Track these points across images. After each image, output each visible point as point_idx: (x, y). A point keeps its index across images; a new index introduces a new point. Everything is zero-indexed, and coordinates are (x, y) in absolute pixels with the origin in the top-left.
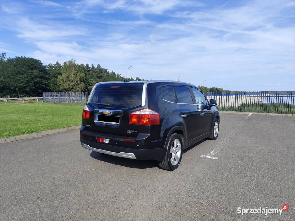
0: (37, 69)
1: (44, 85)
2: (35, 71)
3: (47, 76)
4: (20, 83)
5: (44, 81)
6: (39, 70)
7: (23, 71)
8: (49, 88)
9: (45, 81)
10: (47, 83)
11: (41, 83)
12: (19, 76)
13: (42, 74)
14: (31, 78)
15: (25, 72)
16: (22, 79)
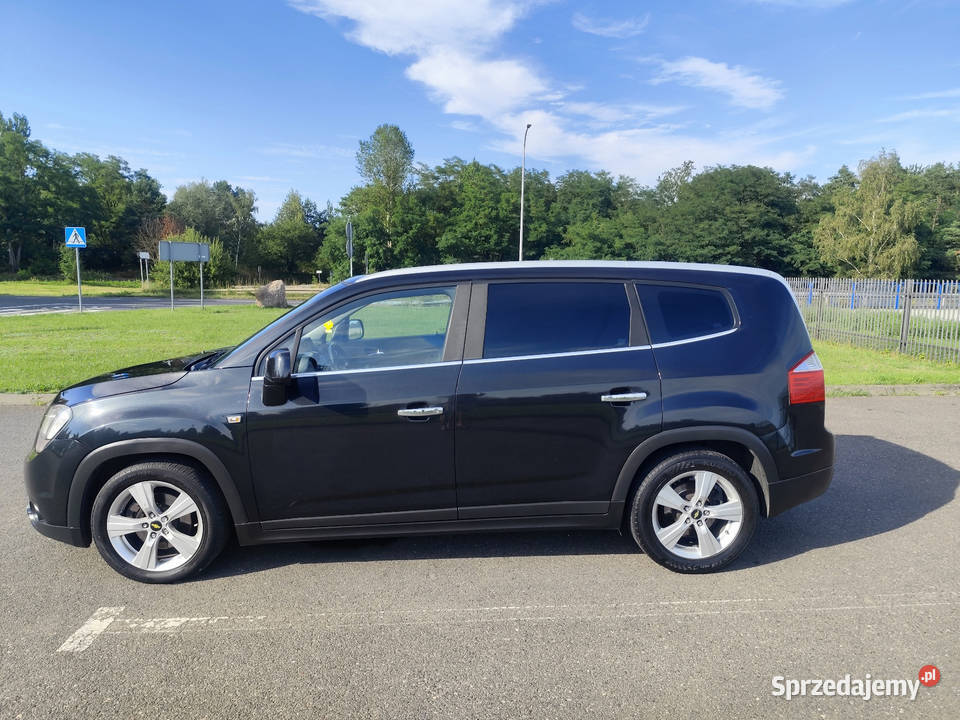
0: (760, 201)
1: (774, 249)
2: (752, 207)
3: (790, 220)
4: (702, 247)
5: (776, 238)
6: (767, 204)
7: (716, 211)
8: (787, 259)
9: (777, 236)
10: (784, 242)
11: (765, 243)
12: (704, 225)
13: (773, 214)
14: (735, 228)
15: (722, 213)
16: (710, 234)
